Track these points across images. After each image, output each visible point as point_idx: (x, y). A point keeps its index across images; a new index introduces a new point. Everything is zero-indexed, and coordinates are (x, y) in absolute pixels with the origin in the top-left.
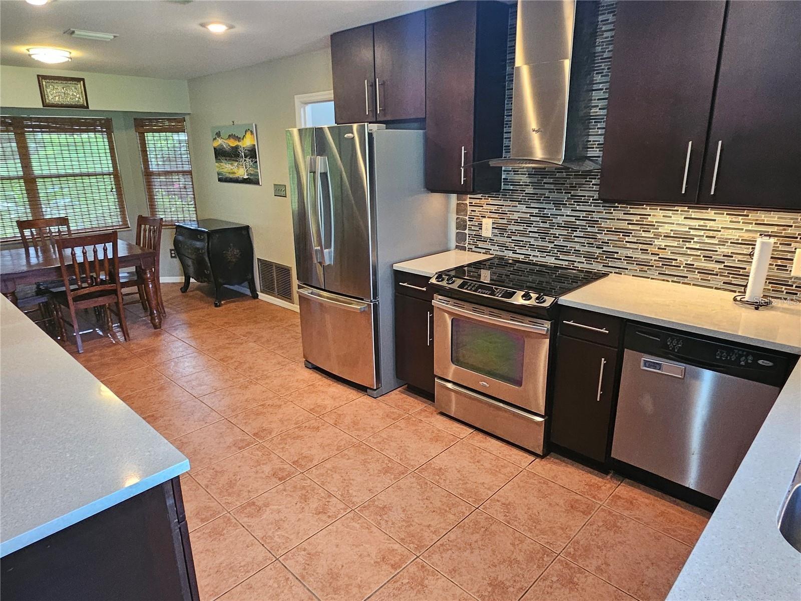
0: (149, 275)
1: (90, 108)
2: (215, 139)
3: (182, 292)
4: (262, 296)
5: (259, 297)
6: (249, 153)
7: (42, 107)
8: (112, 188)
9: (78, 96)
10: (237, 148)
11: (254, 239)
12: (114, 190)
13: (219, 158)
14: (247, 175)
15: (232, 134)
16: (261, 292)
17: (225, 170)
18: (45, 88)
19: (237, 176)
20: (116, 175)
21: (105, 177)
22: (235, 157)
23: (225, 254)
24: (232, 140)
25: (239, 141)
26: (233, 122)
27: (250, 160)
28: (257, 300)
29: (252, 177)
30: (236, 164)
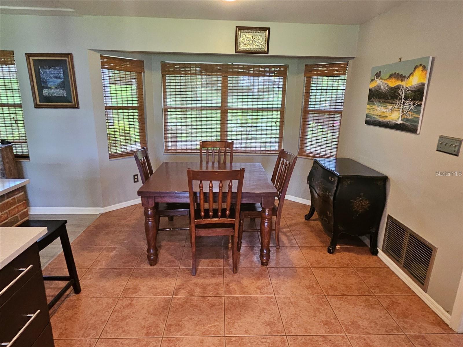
0: (267, 214)
1: (270, 54)
2: (372, 80)
3: (306, 220)
4: (381, 255)
5: (379, 255)
6: (413, 94)
7: (234, 53)
8: (277, 121)
9: (262, 43)
10: (397, 88)
11: (391, 192)
12: (278, 123)
13: (373, 100)
14: (402, 120)
15: (395, 73)
16: (382, 250)
17: (376, 113)
18: (239, 37)
19: (388, 120)
20: (282, 111)
21: (274, 112)
22: (391, 99)
23: (352, 202)
24: (393, 80)
25: (402, 81)
26: (400, 59)
27: (412, 103)
28: (374, 257)
29: (407, 123)
30: (390, 107)
